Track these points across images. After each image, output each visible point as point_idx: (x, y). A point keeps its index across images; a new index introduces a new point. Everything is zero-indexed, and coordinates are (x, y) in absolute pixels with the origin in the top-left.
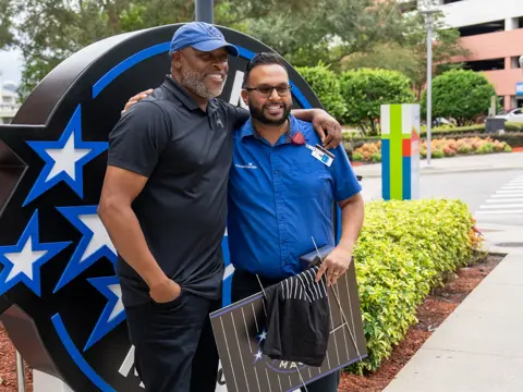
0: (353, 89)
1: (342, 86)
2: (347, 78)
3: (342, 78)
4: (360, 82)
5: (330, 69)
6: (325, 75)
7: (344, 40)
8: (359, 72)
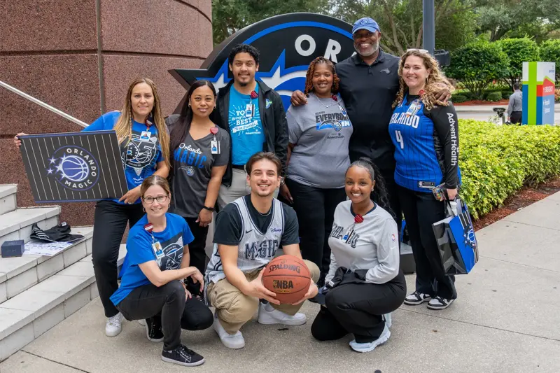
0: (550, 53)
1: (541, 51)
2: (545, 46)
3: (542, 46)
4: (556, 48)
5: (533, 40)
6: (529, 43)
7: (550, 20)
8: (555, 41)
